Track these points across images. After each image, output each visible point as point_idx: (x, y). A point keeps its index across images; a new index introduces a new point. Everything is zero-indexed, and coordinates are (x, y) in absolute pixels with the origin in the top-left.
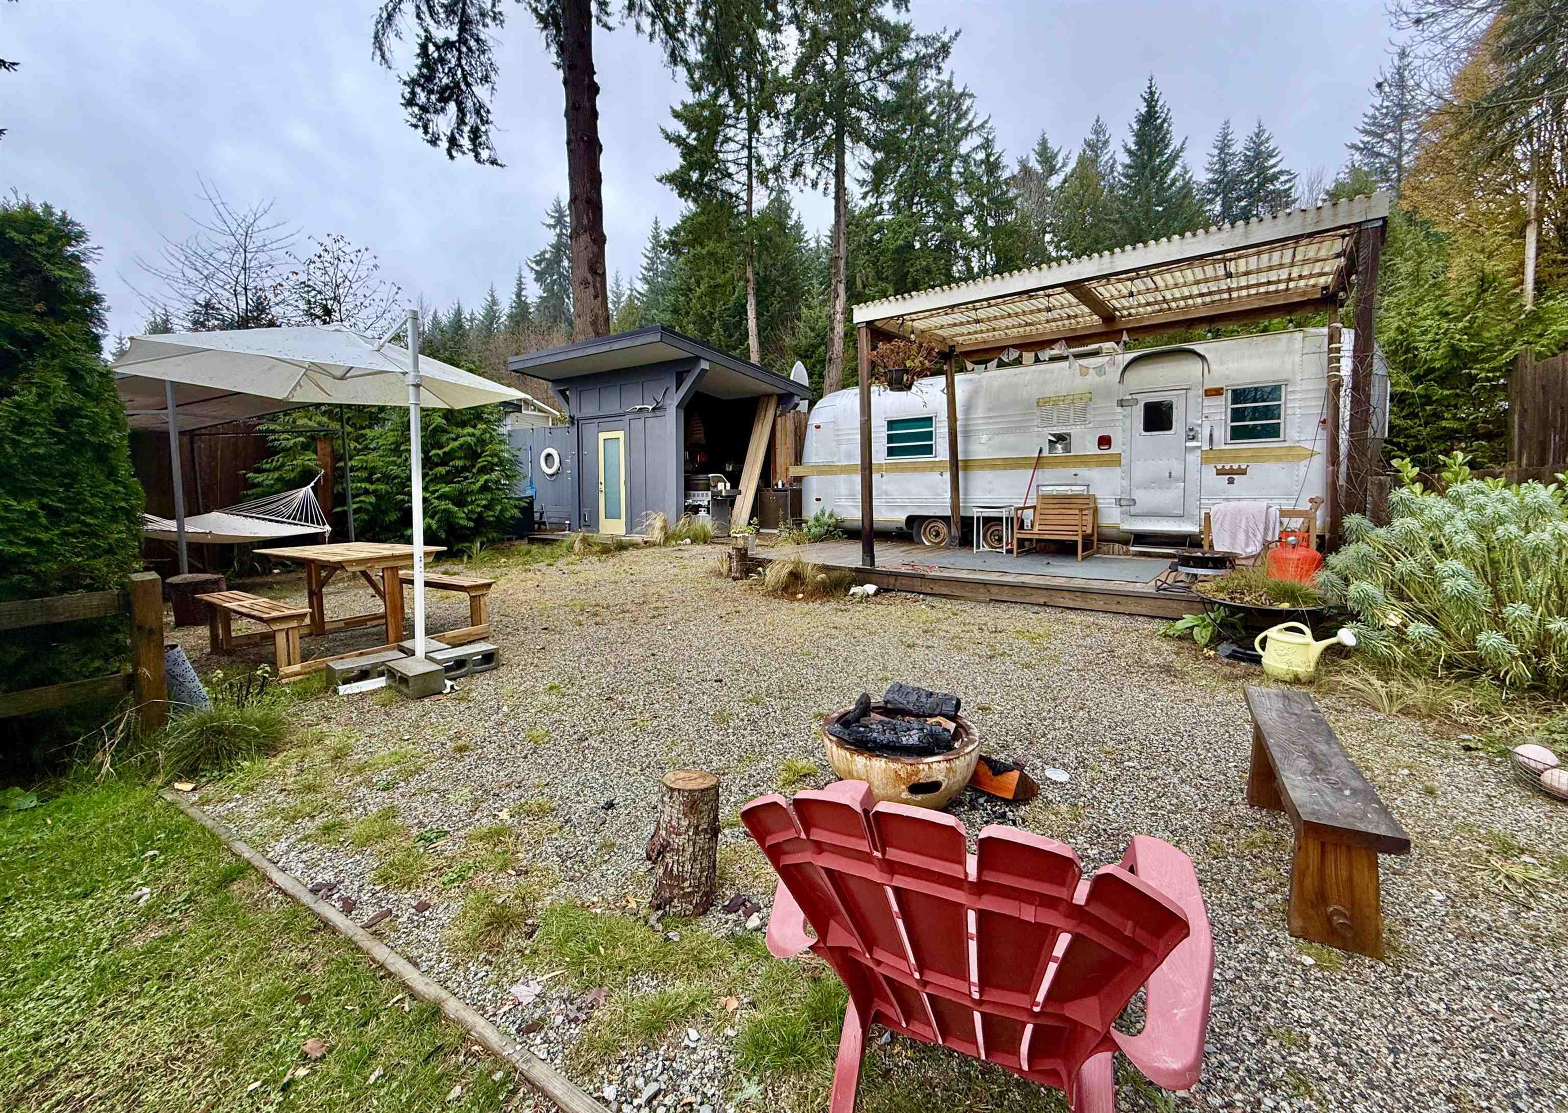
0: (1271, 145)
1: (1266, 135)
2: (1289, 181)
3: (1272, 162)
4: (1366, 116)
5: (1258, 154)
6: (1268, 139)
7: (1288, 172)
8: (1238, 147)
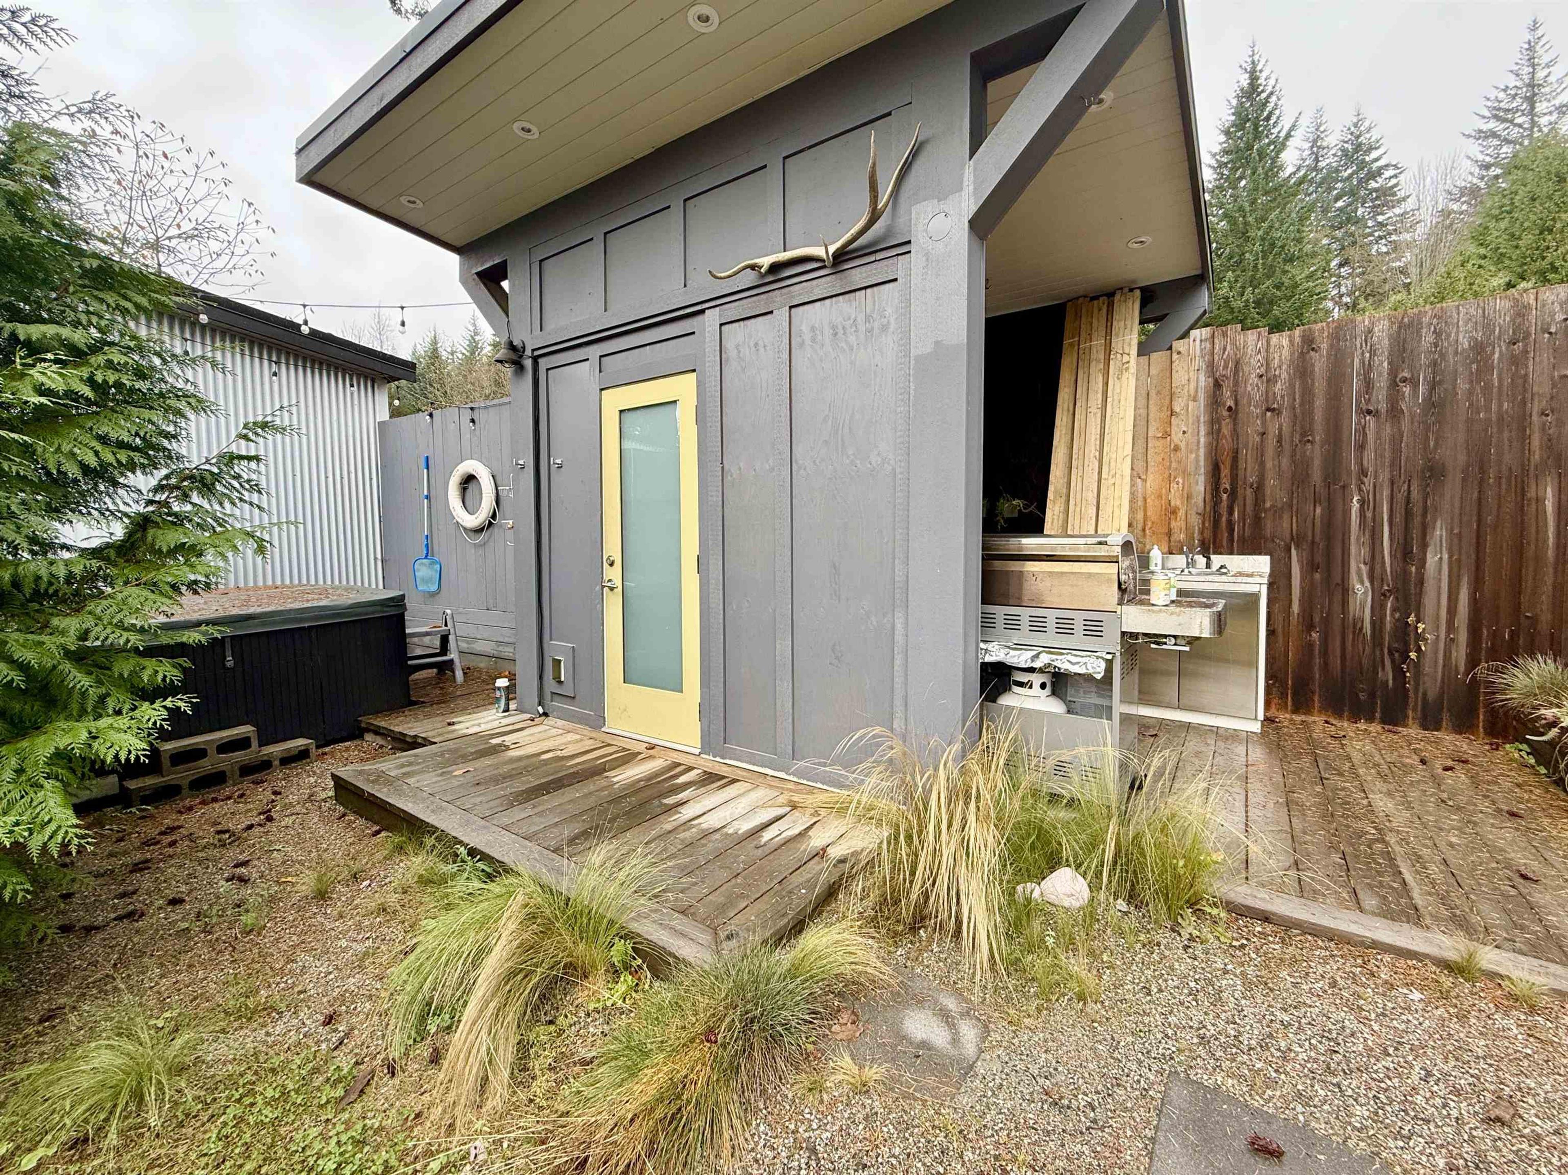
0: (1375, 135)
1: (1367, 124)
2: (1395, 176)
3: (1374, 154)
4: (1488, 99)
5: (1358, 148)
6: (1369, 130)
7: (1396, 167)
8: (1333, 139)
